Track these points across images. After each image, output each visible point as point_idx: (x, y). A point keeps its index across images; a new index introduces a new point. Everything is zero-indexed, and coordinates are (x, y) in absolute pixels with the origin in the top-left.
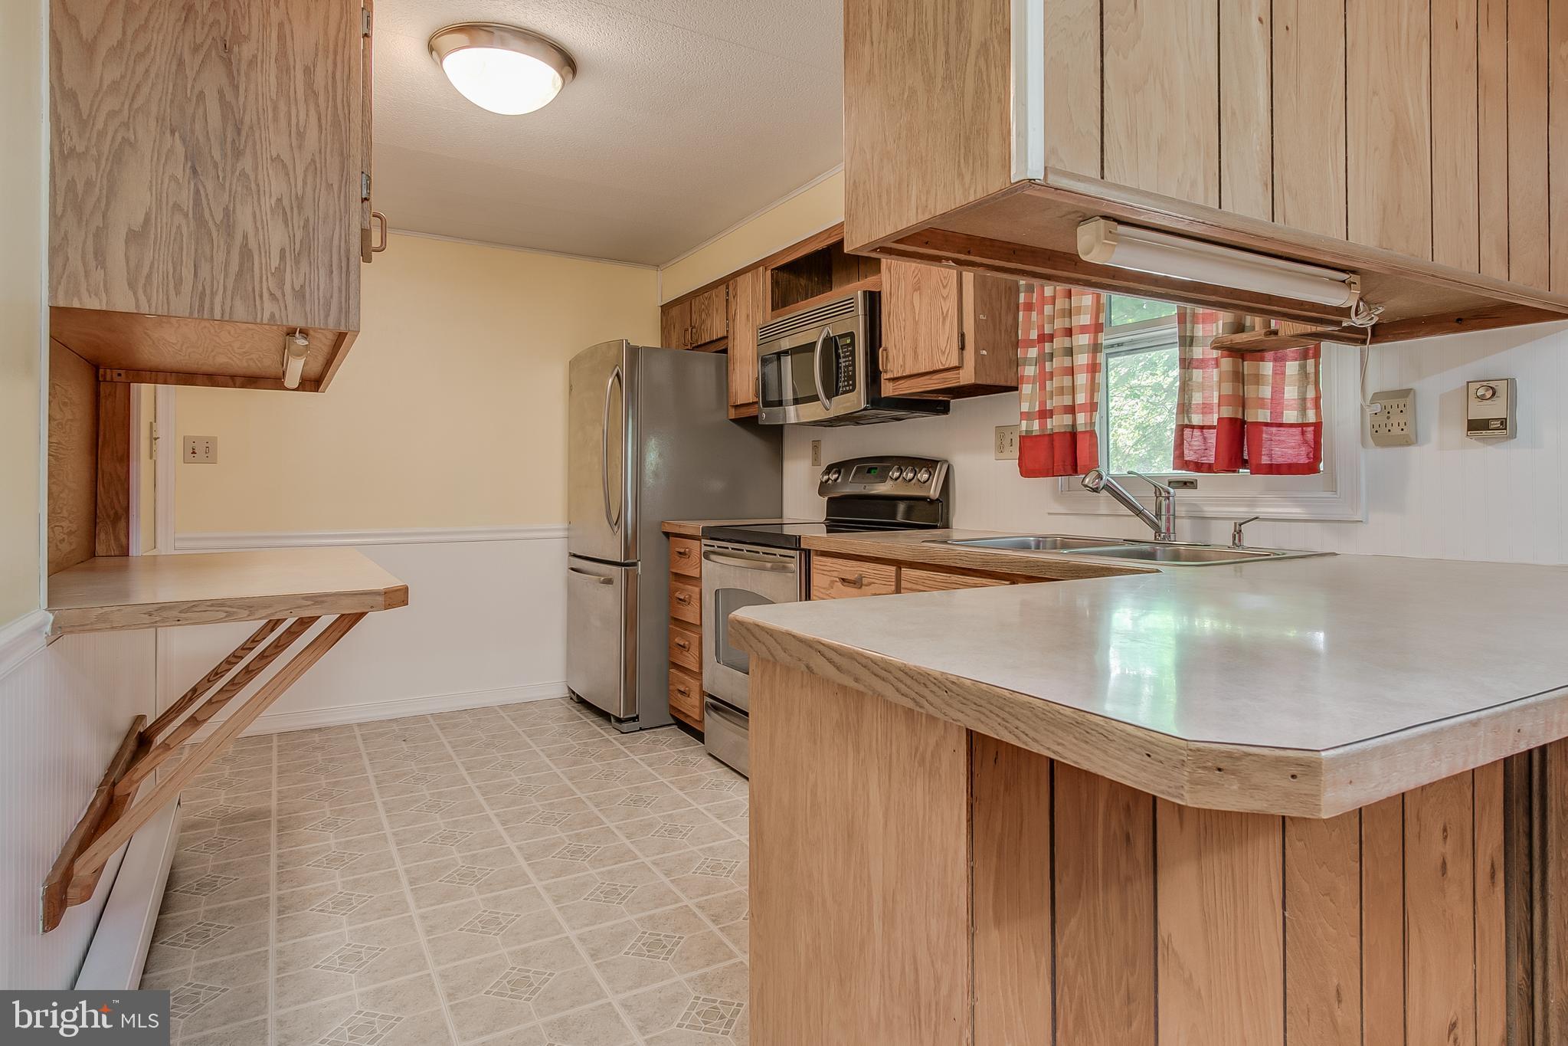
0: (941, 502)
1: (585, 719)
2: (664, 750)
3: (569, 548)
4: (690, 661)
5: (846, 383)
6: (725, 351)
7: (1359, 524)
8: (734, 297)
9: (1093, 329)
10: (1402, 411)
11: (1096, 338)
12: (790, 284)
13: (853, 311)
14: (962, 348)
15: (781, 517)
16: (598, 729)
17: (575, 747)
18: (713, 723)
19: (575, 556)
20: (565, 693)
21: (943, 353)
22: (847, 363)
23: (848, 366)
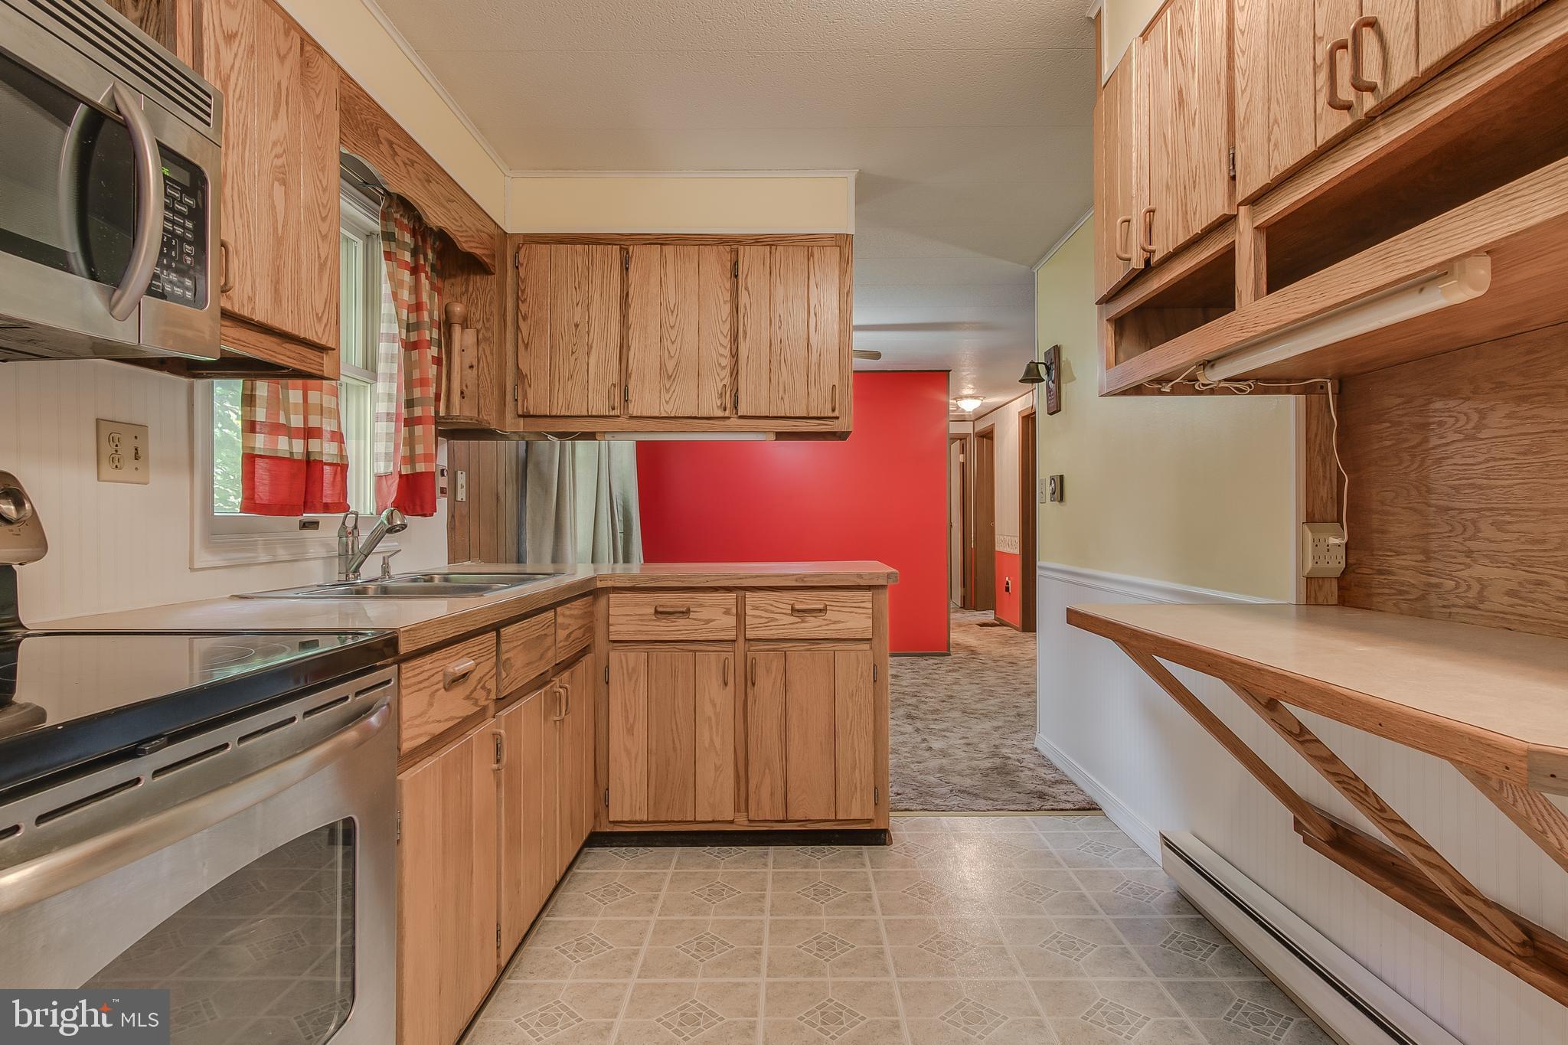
5: (176, 277)
21: (320, 319)
22: (179, 231)
23: (182, 240)
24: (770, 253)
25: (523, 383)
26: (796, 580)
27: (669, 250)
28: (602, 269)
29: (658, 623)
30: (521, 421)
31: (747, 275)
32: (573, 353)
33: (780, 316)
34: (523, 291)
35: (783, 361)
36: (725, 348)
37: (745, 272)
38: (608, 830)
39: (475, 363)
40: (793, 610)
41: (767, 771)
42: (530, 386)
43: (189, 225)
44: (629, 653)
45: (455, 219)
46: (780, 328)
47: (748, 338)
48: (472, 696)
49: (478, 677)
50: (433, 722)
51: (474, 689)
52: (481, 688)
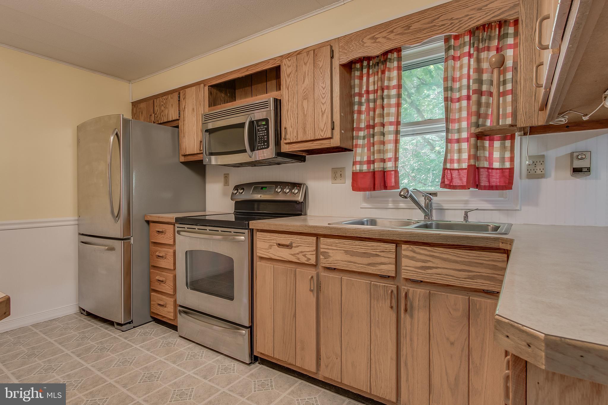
0: (303, 203)
1: (95, 326)
2: (153, 338)
3: (79, 230)
4: (167, 288)
5: (263, 144)
6: (177, 127)
7: (517, 211)
8: (184, 99)
9: (396, 124)
10: (541, 164)
11: (397, 128)
12: (217, 95)
13: (268, 107)
14: (333, 129)
15: (205, 211)
16: (106, 331)
17: (77, 335)
18: (182, 321)
19: (83, 235)
20: (76, 310)
21: (322, 131)
22: (263, 134)
23: (264, 136)
43: (265, 131)
48: (296, 255)
49: (300, 250)
50: (271, 253)
51: (298, 254)
52: (303, 255)
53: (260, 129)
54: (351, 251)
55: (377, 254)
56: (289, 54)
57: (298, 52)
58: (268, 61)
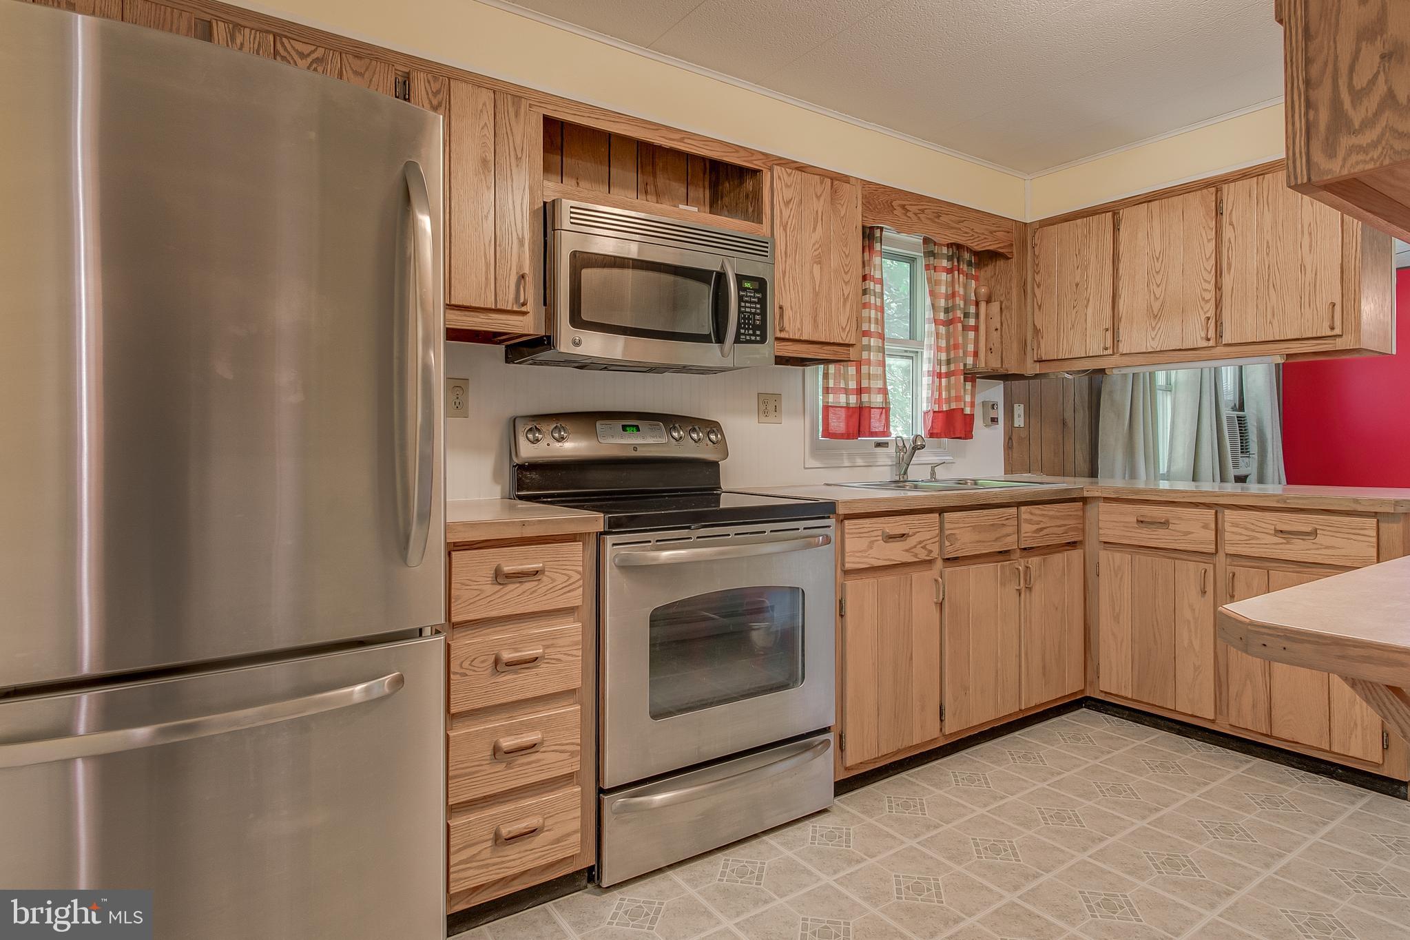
5: (750, 332)
9: (882, 337)
11: (883, 343)
13: (767, 256)
21: (844, 330)
22: (753, 310)
23: (755, 314)
24: (1257, 183)
25: (1037, 335)
26: (1278, 502)
27: (1155, 205)
28: (1098, 236)
29: (1140, 531)
30: (1038, 364)
31: (1232, 210)
32: (1074, 307)
33: (1268, 243)
34: (1037, 265)
35: (1271, 285)
36: (1209, 283)
37: (1230, 208)
38: (1100, 698)
39: (999, 327)
40: (1276, 531)
41: (1248, 682)
42: (1042, 338)
43: (758, 306)
44: (1115, 553)
45: (966, 233)
46: (1268, 254)
47: (1232, 270)
48: (912, 551)
49: (918, 540)
50: (872, 558)
51: (915, 547)
52: (922, 547)
53: (747, 296)
54: (978, 525)
55: (1003, 524)
56: (781, 159)
57: (797, 165)
58: (737, 148)
